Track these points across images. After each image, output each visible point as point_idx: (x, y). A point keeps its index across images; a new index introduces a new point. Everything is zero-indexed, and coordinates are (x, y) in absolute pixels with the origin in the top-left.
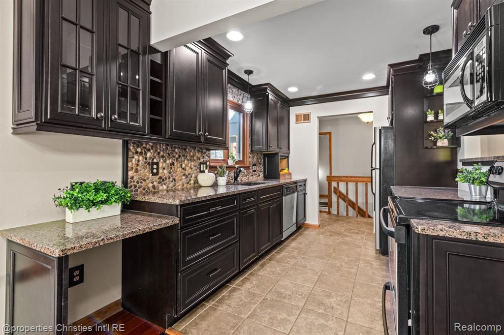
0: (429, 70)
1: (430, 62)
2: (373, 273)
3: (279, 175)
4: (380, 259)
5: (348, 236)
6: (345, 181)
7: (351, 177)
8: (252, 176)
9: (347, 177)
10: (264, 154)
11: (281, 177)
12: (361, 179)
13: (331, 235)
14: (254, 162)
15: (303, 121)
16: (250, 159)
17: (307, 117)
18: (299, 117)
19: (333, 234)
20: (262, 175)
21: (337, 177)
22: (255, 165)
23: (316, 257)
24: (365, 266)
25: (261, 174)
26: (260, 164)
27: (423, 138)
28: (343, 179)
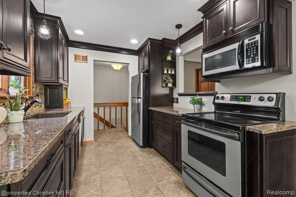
0: (178, 47)
1: (179, 43)
2: (150, 161)
3: (62, 104)
4: (144, 151)
5: (116, 142)
6: (103, 106)
7: (107, 103)
8: (35, 106)
9: (105, 103)
10: (44, 85)
11: (65, 106)
12: (113, 105)
13: (106, 145)
14: (37, 92)
15: (81, 61)
16: (33, 89)
17: (85, 59)
18: (77, 57)
19: (107, 144)
20: (43, 106)
21: (98, 104)
22: (37, 95)
23: (111, 165)
24: (143, 159)
25: (42, 104)
26: (41, 94)
27: (162, 82)
28: (102, 105)
